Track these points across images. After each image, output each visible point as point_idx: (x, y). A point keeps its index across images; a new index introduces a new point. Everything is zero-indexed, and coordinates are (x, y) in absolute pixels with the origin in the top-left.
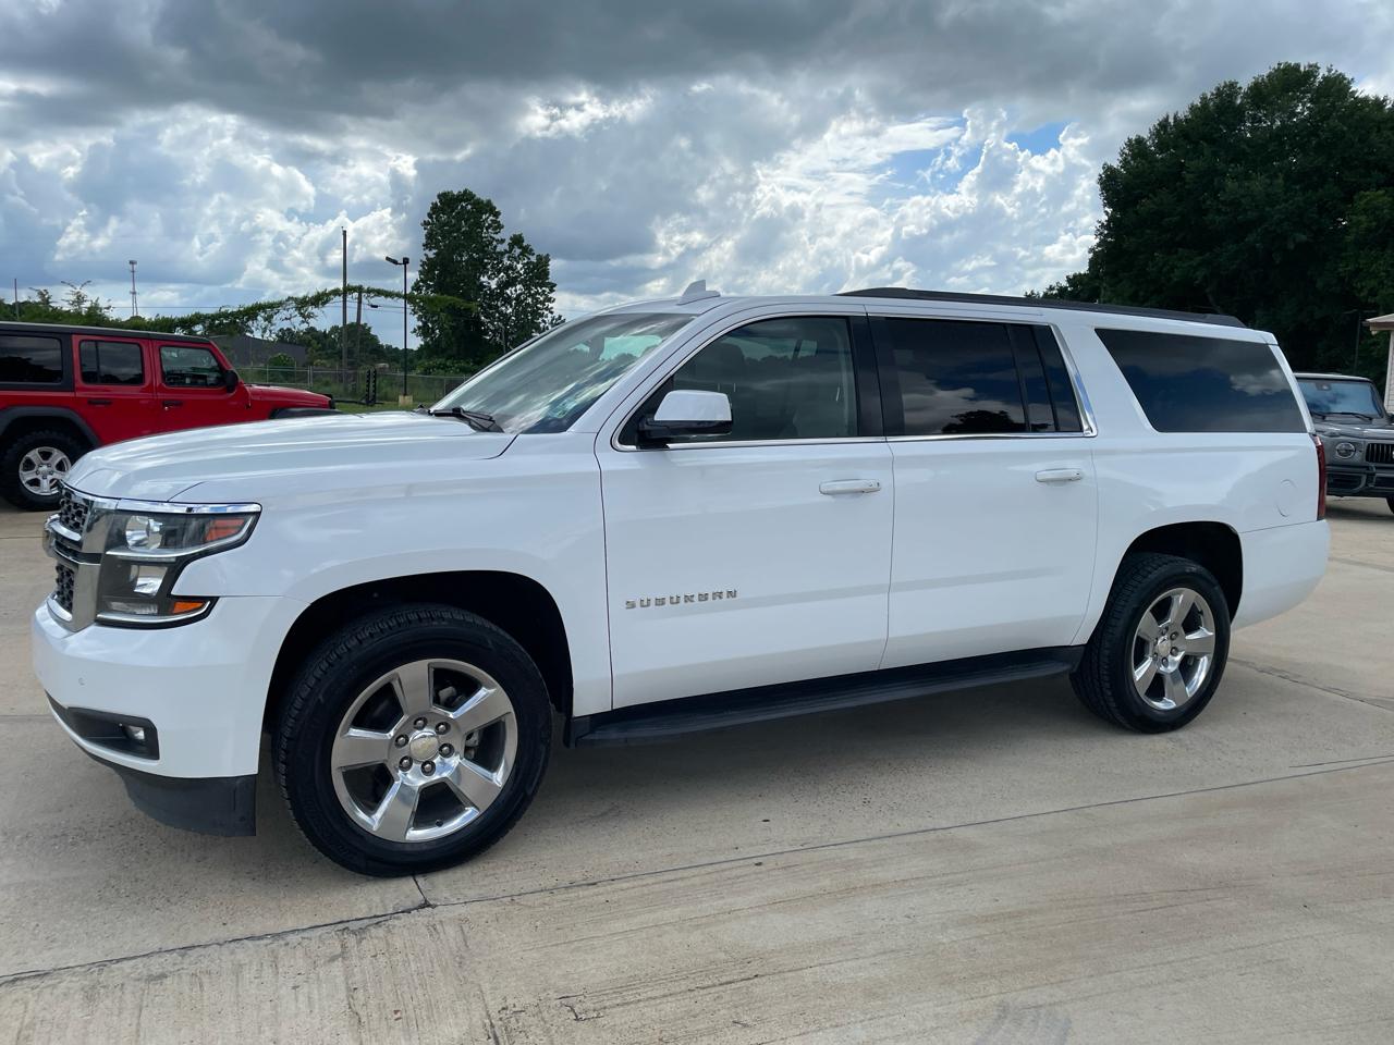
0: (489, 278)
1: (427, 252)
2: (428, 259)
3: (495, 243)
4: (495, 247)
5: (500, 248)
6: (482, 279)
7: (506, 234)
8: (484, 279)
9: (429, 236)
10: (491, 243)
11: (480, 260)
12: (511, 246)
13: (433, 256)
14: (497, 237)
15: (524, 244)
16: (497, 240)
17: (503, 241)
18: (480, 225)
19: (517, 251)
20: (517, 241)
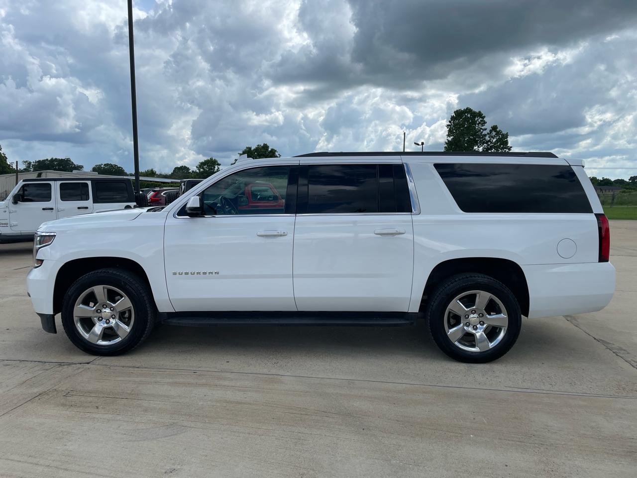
0: (478, 147)
1: (448, 138)
2: (448, 141)
3: (482, 131)
4: (482, 132)
5: (485, 132)
6: (475, 148)
7: (488, 126)
8: (476, 148)
9: (450, 131)
10: (480, 131)
11: (474, 139)
12: (491, 131)
13: (450, 140)
14: (482, 127)
15: (498, 130)
16: (483, 129)
17: (485, 129)
18: (474, 123)
19: (494, 133)
20: (494, 128)
